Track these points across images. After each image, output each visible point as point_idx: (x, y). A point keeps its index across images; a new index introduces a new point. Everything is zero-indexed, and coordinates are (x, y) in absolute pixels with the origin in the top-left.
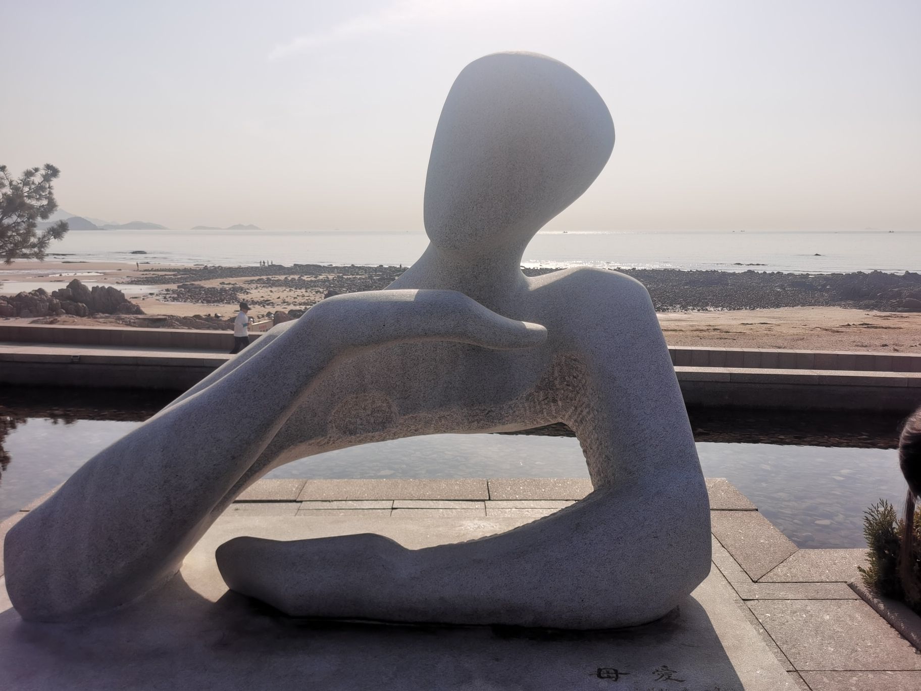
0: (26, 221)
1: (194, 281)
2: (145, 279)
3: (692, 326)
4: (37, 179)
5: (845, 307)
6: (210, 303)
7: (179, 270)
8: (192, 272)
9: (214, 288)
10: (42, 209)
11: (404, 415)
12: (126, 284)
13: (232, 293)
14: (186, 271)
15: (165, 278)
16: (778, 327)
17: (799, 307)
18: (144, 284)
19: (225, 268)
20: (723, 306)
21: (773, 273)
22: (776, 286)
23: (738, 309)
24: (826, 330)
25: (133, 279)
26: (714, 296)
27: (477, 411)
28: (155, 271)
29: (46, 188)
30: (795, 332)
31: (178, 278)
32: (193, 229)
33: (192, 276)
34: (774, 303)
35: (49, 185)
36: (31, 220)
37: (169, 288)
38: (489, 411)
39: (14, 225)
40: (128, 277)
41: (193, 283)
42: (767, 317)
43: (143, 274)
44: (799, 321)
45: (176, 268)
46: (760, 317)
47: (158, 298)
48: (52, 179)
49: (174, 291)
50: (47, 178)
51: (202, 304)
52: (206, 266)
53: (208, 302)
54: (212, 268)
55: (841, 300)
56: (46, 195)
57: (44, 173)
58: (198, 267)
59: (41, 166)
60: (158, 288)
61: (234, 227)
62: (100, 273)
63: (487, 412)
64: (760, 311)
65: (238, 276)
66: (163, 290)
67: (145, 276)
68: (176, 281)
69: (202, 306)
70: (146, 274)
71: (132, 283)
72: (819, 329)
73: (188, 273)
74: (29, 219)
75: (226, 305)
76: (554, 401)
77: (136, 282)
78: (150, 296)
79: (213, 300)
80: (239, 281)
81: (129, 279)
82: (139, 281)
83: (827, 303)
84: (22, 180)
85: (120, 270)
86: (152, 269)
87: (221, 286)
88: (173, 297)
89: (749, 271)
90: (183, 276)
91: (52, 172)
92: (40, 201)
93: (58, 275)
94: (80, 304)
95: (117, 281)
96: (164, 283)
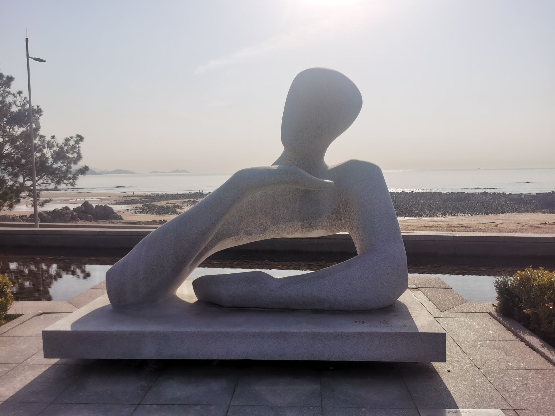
0: (66, 165)
1: (151, 202)
2: (124, 202)
3: (448, 224)
4: (72, 143)
5: (544, 213)
6: (161, 214)
7: (143, 196)
8: (150, 197)
9: (163, 206)
10: (74, 159)
11: (273, 226)
12: (113, 204)
13: (173, 209)
14: (147, 197)
15: (135, 201)
16: (502, 225)
17: (516, 213)
18: (123, 204)
19: (169, 195)
20: (468, 213)
21: (500, 193)
22: (501, 201)
23: (477, 215)
24: (531, 226)
25: (117, 202)
26: (462, 207)
27: (305, 223)
28: (130, 197)
29: (76, 148)
30: (512, 228)
31: (142, 201)
32: (150, 173)
33: (150, 199)
34: (500, 211)
35: (78, 146)
36: (69, 165)
37: (138, 206)
38: (311, 223)
39: (59, 167)
40: (114, 200)
41: (151, 203)
42: (495, 219)
43: (123, 199)
44: (515, 221)
45: (141, 195)
46: (491, 219)
47: (131, 212)
48: (80, 143)
49: (140, 208)
50: (77, 142)
51: (156, 215)
52: (158, 194)
53: (160, 214)
54: (162, 195)
55: (542, 209)
56: (76, 151)
57: (75, 140)
58: (154, 195)
59: (74, 136)
60: (131, 207)
61: (174, 171)
62: (99, 199)
63: (309, 223)
64: (491, 216)
65: (176, 199)
66: (134, 208)
67: (124, 200)
68: (141, 202)
69: (156, 216)
70: (124, 199)
71: (117, 204)
72: (527, 226)
73: (148, 198)
74: (68, 164)
75: (170, 216)
76: (341, 220)
77: (119, 203)
78: (127, 211)
79: (162, 212)
80: (177, 202)
81: (115, 202)
82: (120, 203)
83: (533, 211)
84: (63, 143)
85: (110, 197)
86: (128, 196)
87: (167, 205)
88: (140, 212)
89: (485, 192)
90: (145, 200)
91: (80, 138)
92: (73, 154)
93: (75, 200)
94: (89, 215)
95: (108, 203)
96: (134, 204)
